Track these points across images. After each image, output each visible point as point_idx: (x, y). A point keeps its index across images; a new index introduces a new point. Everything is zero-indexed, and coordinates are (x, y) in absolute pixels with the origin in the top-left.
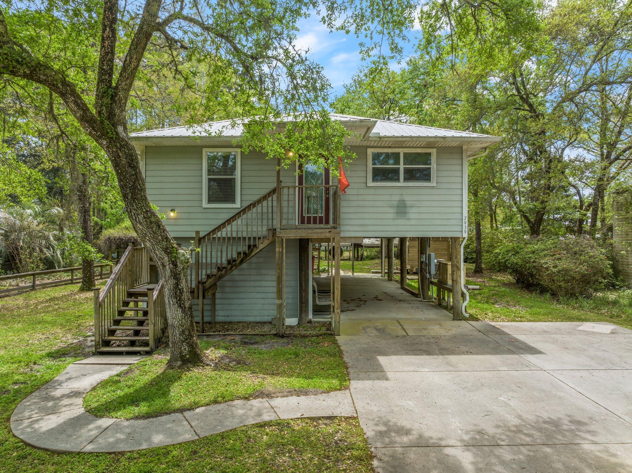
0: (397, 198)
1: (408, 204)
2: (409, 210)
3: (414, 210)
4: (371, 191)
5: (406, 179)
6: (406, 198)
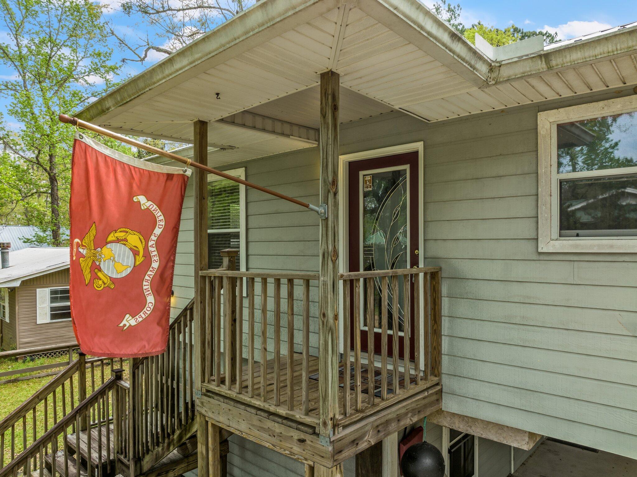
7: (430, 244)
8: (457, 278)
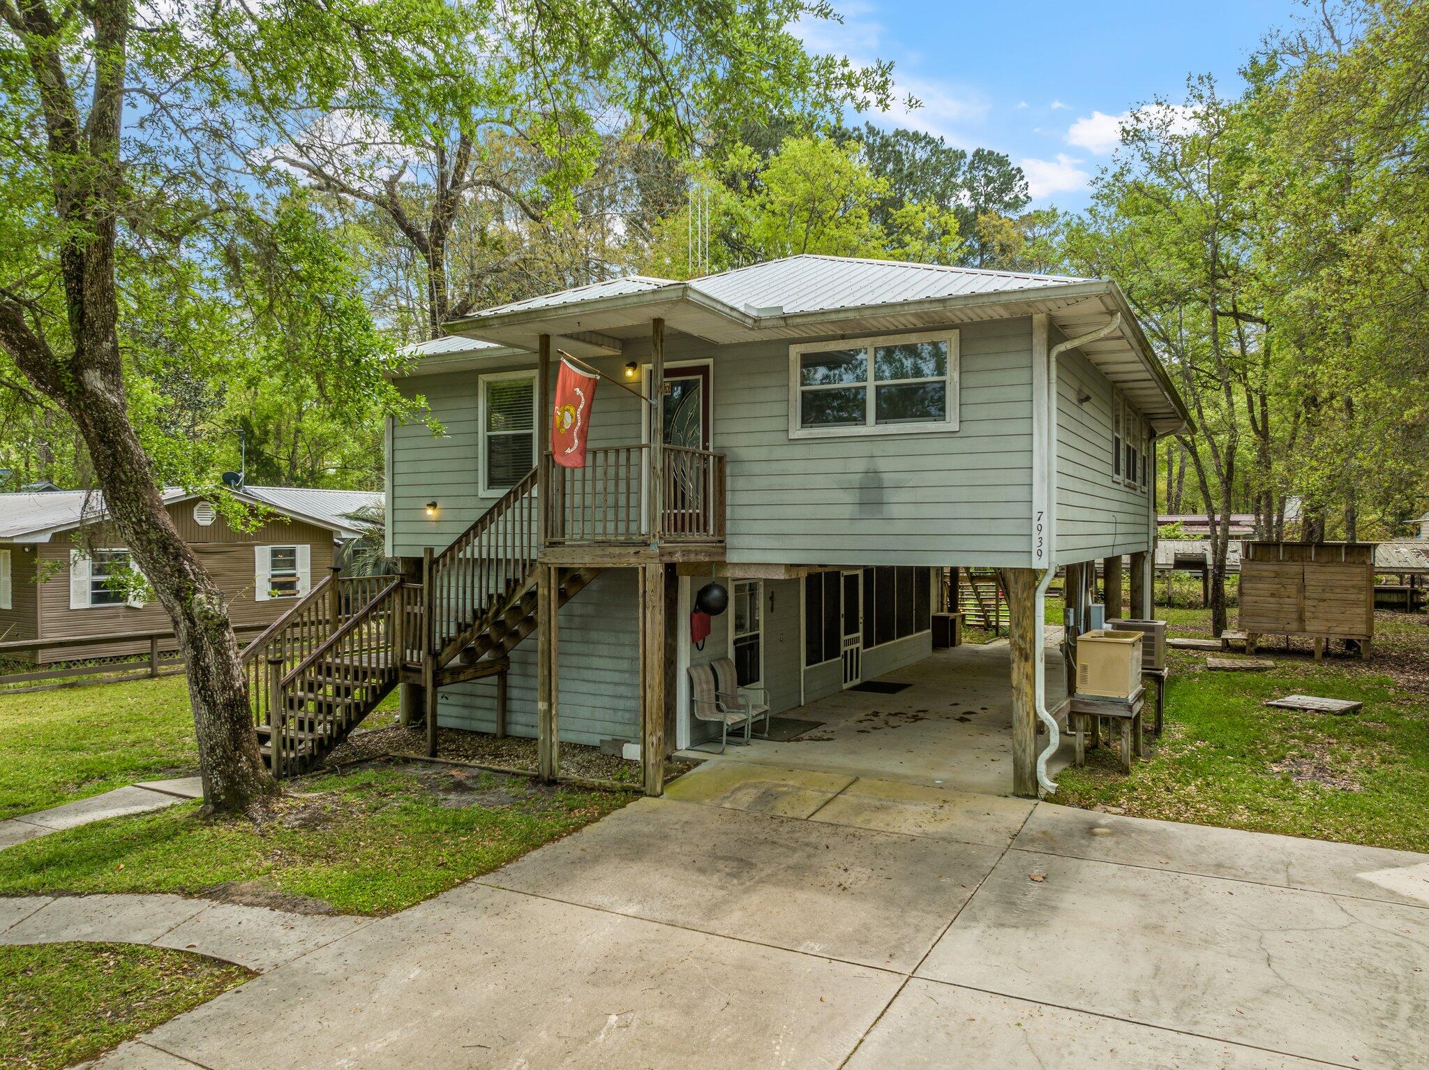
0: (860, 466)
1: (888, 479)
2: (890, 496)
3: (903, 495)
4: (799, 451)
5: (881, 417)
6: (882, 465)
7: (718, 437)
8: (737, 461)
